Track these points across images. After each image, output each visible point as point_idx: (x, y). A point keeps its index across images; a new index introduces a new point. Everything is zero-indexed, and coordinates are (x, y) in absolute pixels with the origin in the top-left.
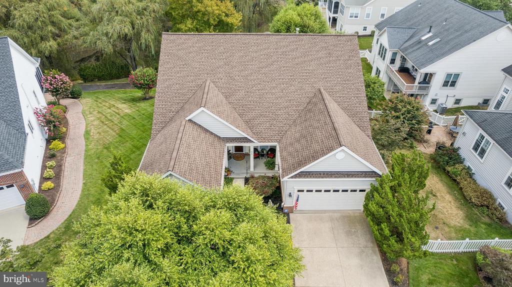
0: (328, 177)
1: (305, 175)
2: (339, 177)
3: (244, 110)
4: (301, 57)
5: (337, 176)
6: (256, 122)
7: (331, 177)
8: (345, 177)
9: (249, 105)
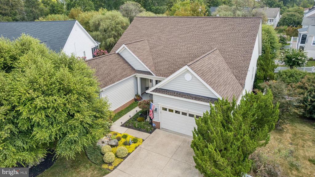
0: (179, 96)
1: (163, 92)
2: (188, 98)
3: (157, 56)
4: (211, 29)
5: (186, 96)
6: (161, 64)
7: (182, 97)
8: (192, 99)
9: (162, 54)
